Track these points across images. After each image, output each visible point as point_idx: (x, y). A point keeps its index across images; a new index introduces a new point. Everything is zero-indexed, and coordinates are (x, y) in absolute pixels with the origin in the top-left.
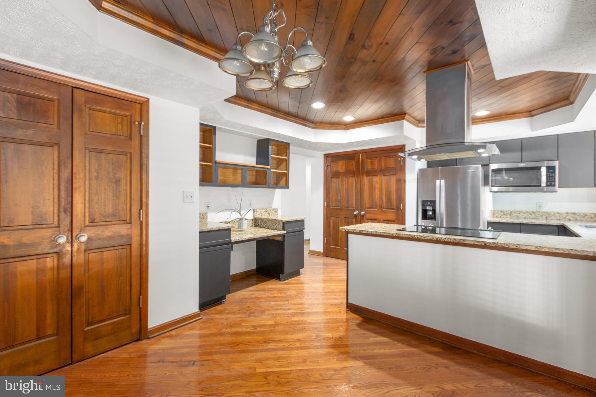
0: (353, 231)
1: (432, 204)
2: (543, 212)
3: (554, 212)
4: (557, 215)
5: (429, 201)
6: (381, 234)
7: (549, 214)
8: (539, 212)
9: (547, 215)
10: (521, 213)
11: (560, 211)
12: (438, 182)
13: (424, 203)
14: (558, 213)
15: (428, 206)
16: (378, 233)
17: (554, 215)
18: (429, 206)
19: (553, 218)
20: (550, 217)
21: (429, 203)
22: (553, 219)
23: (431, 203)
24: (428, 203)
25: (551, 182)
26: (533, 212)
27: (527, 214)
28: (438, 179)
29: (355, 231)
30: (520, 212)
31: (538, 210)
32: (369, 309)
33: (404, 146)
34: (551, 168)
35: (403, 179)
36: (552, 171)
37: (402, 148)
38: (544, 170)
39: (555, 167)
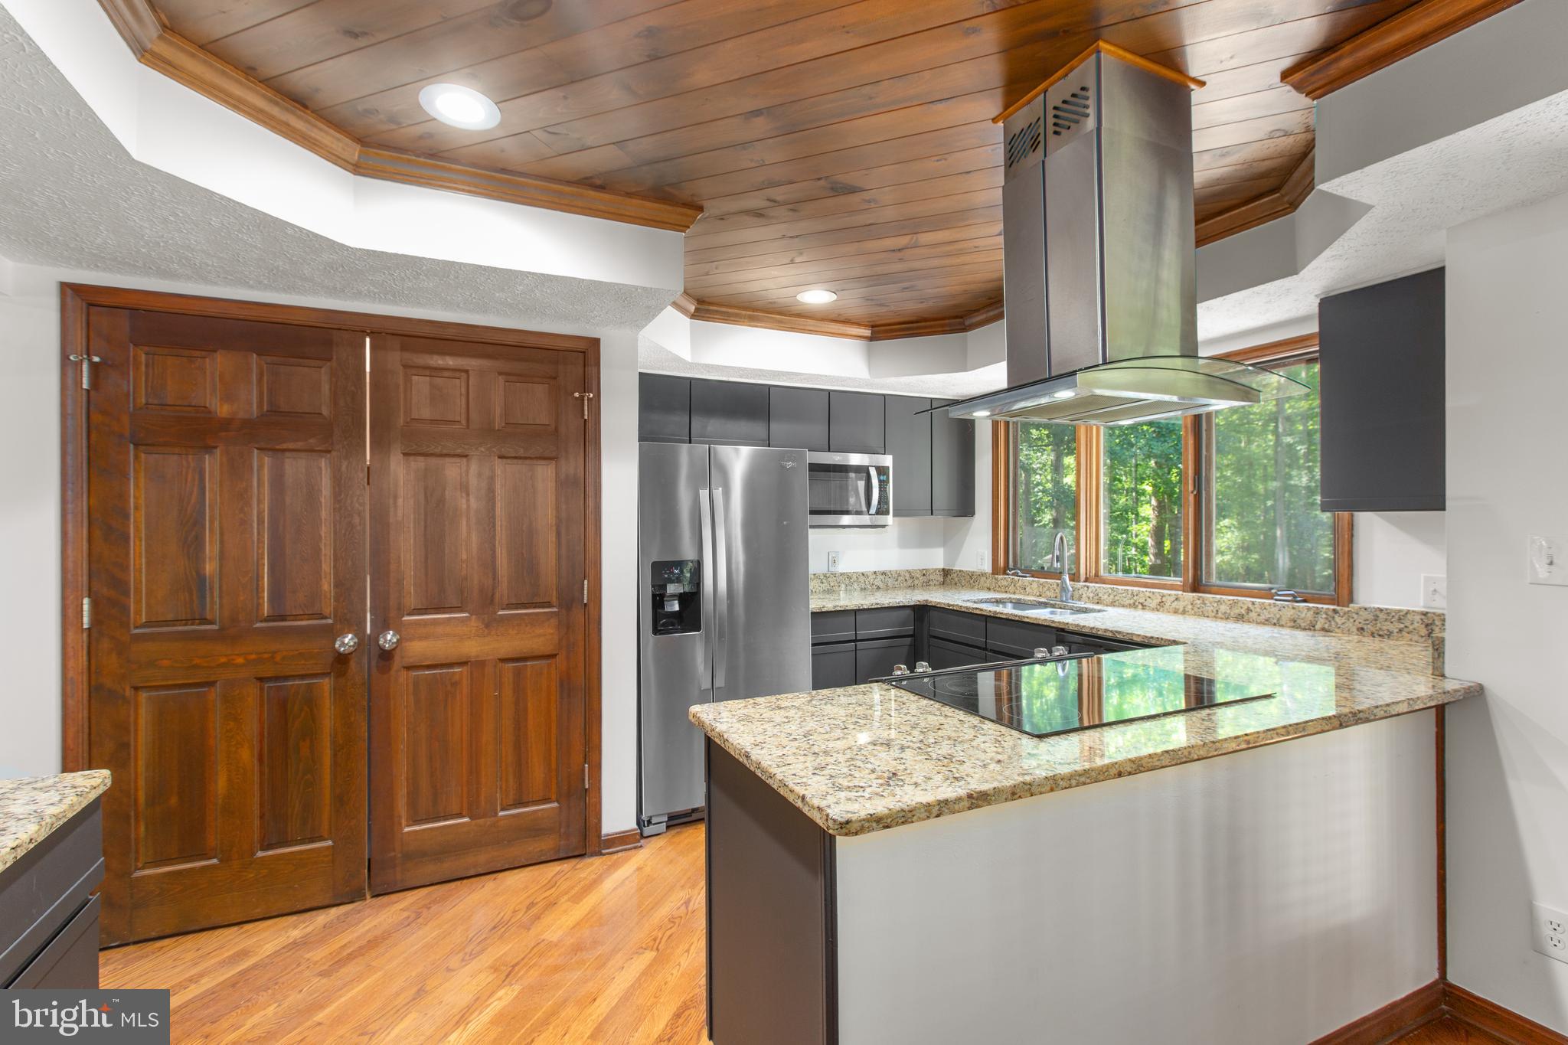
2: (841, 574)
3: (857, 573)
4: (862, 579)
5: (676, 564)
8: (835, 575)
9: (847, 581)
12: (703, 495)
13: (660, 571)
15: (672, 582)
17: (857, 578)
19: (855, 586)
20: (851, 584)
21: (675, 571)
22: (855, 590)
24: (671, 573)
25: (882, 508)
26: (825, 576)
27: (816, 581)
28: (705, 487)
31: (833, 570)
33: (596, 342)
34: (882, 471)
35: (590, 480)
36: (885, 478)
37: (584, 352)
38: (873, 472)
39: (888, 468)
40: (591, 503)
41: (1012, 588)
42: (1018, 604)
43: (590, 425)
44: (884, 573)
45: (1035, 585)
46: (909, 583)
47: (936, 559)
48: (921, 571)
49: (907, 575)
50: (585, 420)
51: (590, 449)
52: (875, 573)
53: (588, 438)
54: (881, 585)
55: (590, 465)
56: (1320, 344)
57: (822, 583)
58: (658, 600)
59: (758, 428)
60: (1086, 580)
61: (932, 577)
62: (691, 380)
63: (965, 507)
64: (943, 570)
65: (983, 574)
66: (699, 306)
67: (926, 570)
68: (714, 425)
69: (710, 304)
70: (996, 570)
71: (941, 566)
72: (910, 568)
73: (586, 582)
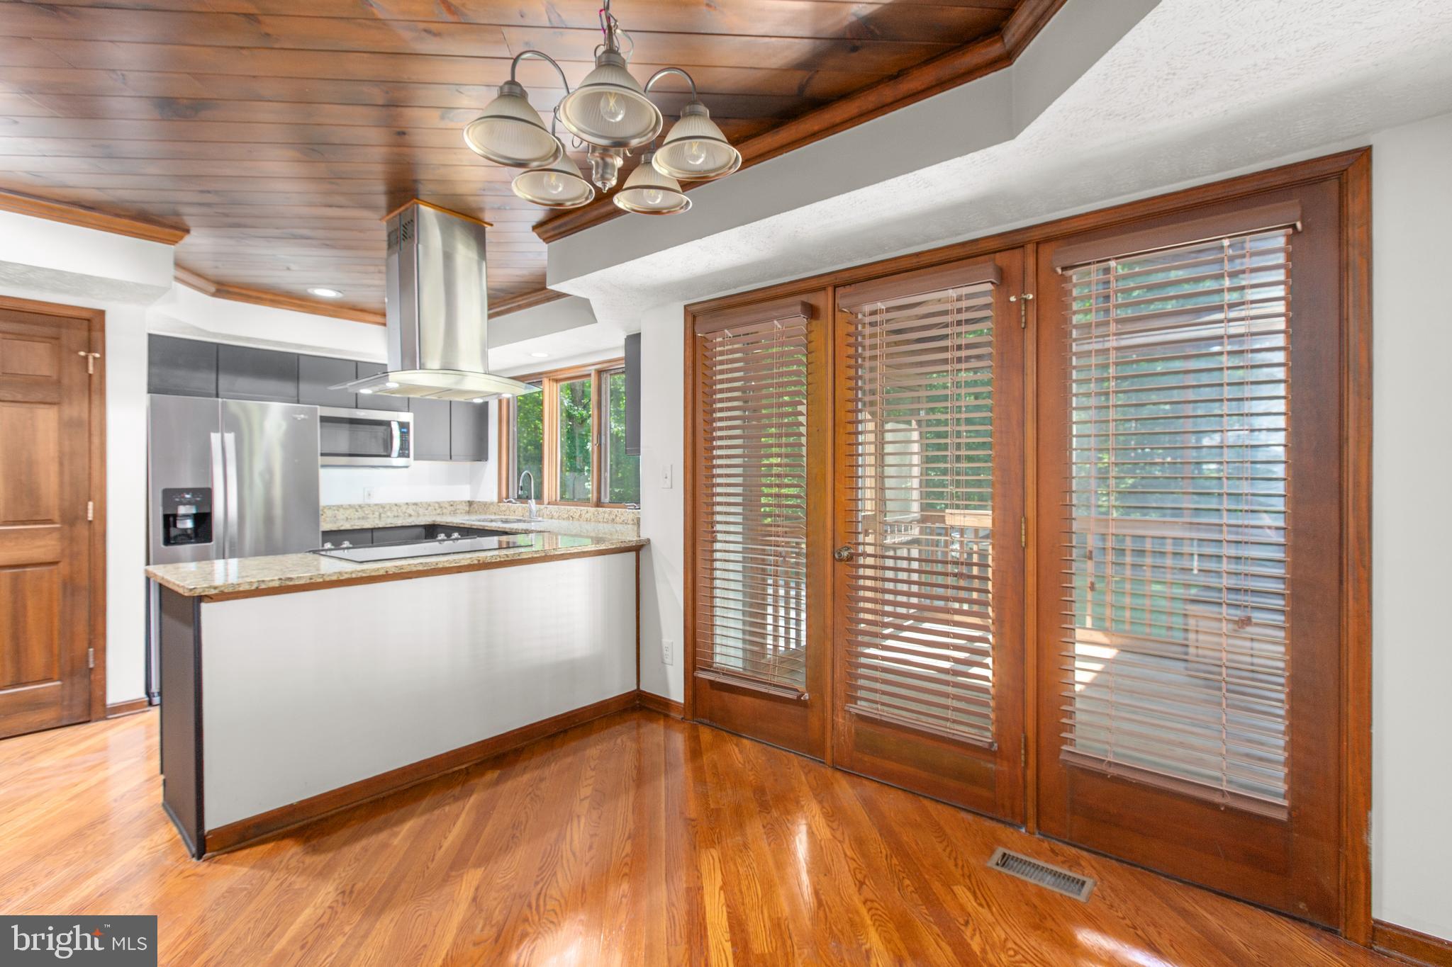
0: (253, 588)
1: (198, 499)
2: (376, 505)
3: (389, 504)
4: (395, 508)
5: (188, 491)
6: (354, 576)
7: (383, 507)
8: (369, 505)
9: (381, 510)
10: (341, 510)
11: (397, 502)
12: (215, 438)
13: (171, 496)
14: (396, 505)
15: (184, 504)
16: (346, 576)
17: (390, 508)
18: (189, 503)
19: (389, 514)
20: (385, 512)
21: (188, 496)
22: (388, 517)
23: (193, 496)
24: (184, 497)
25: (404, 452)
26: (360, 506)
27: (351, 510)
28: (217, 432)
29: (263, 586)
30: (339, 507)
31: (368, 501)
32: (291, 805)
33: (101, 314)
34: (404, 426)
35: (95, 423)
36: (405, 430)
37: (88, 320)
38: (395, 427)
39: (408, 423)
40: (96, 440)
41: (508, 512)
42: (506, 521)
43: (95, 380)
44: (416, 504)
45: (520, 509)
46: (439, 511)
47: (463, 493)
48: (449, 502)
49: (437, 505)
50: (90, 375)
51: (95, 398)
52: (407, 504)
53: (94, 388)
54: (413, 513)
55: (95, 411)
56: (626, 364)
57: (357, 511)
58: (170, 520)
59: (289, 387)
60: (549, 504)
61: (458, 507)
62: (218, 345)
63: (480, 453)
64: (469, 502)
65: (492, 503)
66: (220, 287)
67: (454, 502)
68: (244, 383)
69: (230, 286)
70: (500, 500)
71: (469, 499)
72: (439, 500)
73: (91, 505)
